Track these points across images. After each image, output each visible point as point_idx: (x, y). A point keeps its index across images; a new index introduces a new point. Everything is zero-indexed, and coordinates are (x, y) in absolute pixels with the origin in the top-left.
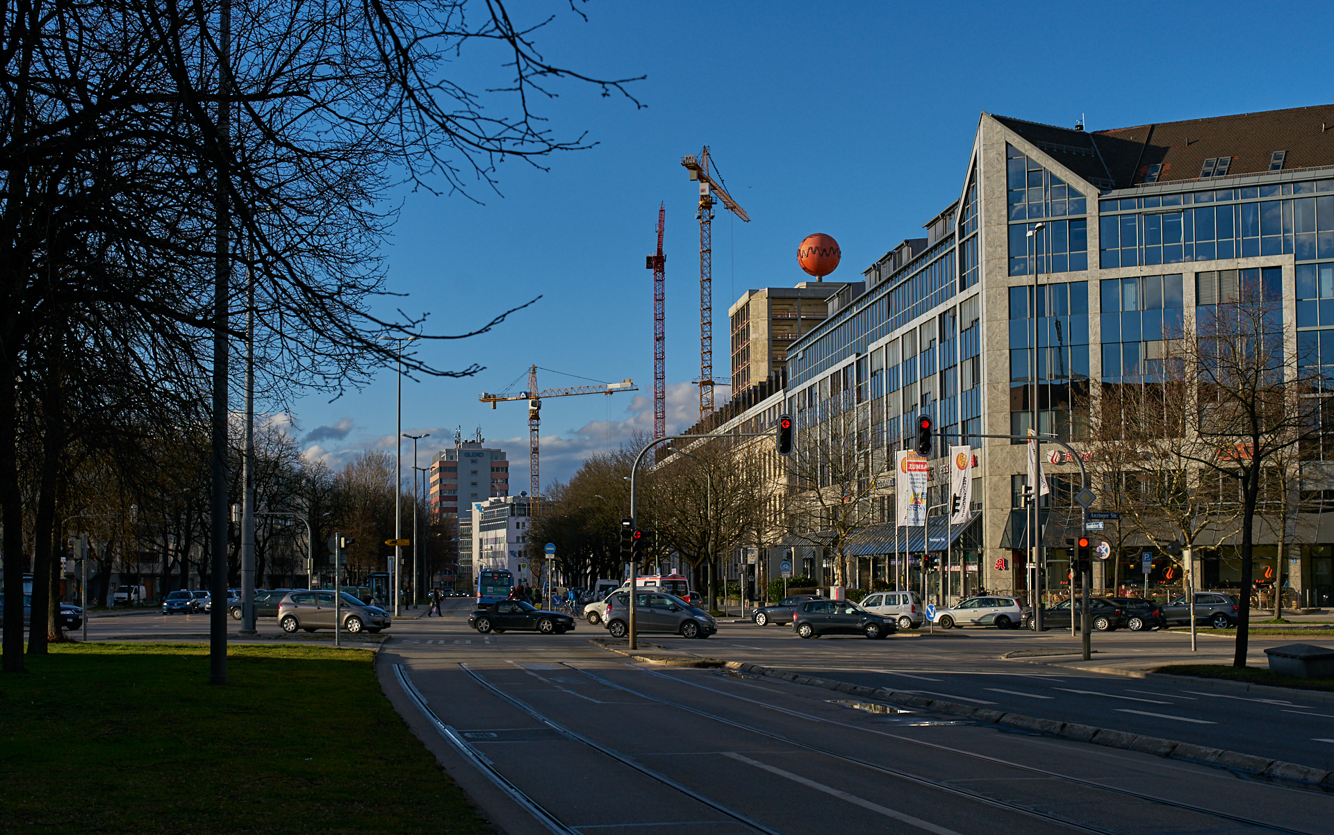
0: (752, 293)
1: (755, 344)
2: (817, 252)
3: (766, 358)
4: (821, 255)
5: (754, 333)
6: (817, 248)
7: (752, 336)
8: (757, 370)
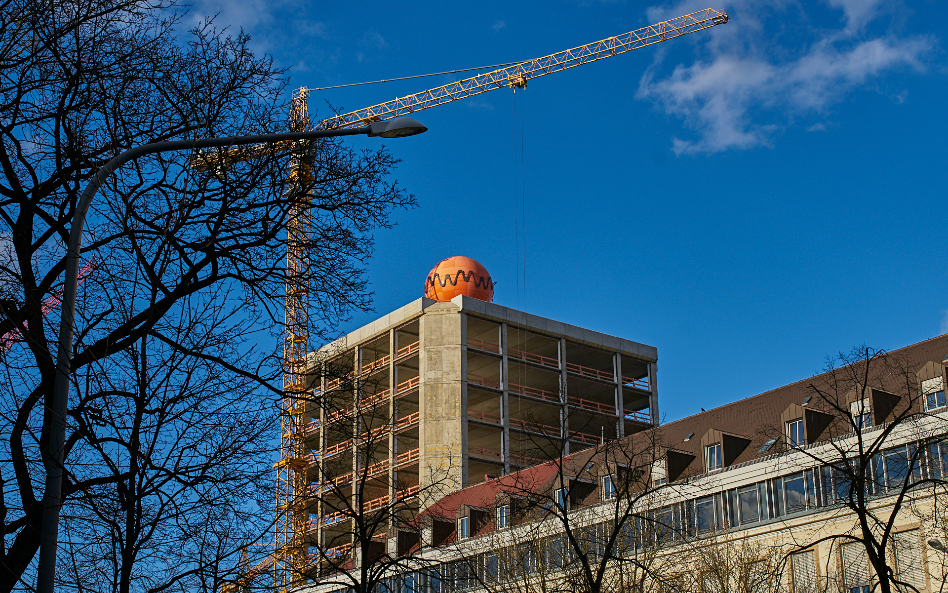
0: (426, 303)
1: (434, 386)
2: (471, 279)
3: (458, 413)
4: (477, 286)
5: (431, 369)
6: (471, 273)
7: (425, 374)
8: (438, 434)
